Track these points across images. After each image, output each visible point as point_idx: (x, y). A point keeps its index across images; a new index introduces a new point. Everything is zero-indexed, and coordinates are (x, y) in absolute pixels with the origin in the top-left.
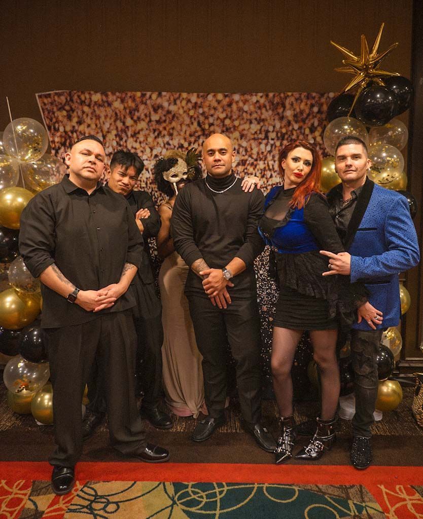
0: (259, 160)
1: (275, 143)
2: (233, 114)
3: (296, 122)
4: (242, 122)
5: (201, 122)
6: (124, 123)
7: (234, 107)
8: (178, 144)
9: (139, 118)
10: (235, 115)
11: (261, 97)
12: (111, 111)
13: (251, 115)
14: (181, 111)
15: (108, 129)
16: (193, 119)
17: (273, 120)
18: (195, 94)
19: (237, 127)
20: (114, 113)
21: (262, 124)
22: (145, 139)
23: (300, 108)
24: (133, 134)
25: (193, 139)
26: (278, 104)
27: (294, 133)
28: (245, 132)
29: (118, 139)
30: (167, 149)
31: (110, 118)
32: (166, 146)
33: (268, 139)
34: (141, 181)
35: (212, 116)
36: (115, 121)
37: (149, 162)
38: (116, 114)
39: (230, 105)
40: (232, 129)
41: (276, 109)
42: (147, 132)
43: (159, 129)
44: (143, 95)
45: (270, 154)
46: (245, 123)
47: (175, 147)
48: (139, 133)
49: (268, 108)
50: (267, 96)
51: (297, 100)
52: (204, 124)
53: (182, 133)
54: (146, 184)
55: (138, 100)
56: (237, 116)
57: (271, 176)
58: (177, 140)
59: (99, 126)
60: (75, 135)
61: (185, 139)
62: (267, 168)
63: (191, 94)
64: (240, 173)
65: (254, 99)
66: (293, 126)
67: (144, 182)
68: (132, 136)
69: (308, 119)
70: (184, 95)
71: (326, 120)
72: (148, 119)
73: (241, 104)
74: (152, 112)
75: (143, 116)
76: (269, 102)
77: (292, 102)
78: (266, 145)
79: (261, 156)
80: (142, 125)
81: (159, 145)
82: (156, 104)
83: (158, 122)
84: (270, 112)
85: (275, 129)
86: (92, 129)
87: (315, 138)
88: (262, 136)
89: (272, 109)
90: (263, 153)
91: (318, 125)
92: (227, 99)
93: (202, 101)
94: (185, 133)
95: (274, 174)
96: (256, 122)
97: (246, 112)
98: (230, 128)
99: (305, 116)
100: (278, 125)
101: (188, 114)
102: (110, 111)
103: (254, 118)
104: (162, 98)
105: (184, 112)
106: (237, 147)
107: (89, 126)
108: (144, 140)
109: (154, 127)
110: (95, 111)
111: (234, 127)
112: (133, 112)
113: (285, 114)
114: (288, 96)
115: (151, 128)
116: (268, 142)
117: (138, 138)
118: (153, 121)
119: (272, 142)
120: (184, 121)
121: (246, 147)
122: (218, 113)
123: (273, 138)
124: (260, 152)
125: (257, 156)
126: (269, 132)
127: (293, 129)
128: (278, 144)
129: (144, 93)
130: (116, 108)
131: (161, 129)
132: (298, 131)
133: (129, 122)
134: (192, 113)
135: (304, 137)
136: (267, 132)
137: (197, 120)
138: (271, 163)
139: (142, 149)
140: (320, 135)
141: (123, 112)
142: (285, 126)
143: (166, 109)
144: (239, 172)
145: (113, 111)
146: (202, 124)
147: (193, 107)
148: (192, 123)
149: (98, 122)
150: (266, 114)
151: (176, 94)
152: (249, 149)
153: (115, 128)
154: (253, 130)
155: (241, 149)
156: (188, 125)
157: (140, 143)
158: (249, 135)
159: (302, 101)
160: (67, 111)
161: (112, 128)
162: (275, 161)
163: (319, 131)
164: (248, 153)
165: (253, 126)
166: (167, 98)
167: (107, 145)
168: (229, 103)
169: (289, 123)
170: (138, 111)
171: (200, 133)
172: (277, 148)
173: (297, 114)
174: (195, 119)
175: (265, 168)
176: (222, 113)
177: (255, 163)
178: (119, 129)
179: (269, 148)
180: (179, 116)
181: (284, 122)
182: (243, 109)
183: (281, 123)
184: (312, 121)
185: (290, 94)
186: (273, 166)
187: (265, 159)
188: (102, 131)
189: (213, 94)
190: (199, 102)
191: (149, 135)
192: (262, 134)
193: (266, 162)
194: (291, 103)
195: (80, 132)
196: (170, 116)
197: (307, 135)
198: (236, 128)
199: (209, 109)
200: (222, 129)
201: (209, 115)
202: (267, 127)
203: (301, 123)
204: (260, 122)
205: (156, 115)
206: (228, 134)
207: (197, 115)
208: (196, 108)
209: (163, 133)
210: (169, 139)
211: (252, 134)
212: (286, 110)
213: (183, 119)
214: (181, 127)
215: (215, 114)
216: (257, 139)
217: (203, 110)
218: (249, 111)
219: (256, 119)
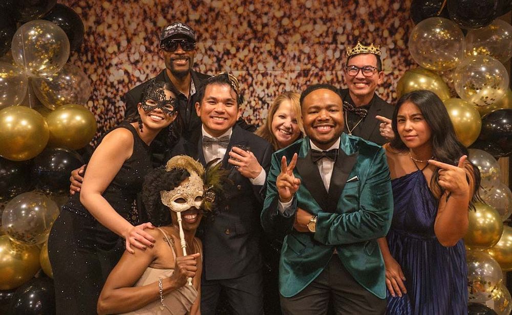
0: (325, 70)
1: (345, 48)
2: (293, 12)
3: (372, 22)
4: (304, 22)
5: (252, 22)
6: (155, 23)
7: (294, 3)
8: (224, 50)
9: (173, 17)
10: (296, 14)
12: (138, 7)
13: (315, 13)
14: (227, 9)
15: (135, 30)
16: (242, 19)
17: (342, 20)
20: (142, 11)
21: (329, 24)
23: (377, 5)
25: (241, 44)
27: (370, 35)
28: (308, 35)
29: (147, 43)
30: (210, 56)
31: (138, 17)
32: (209, 52)
33: (337, 43)
35: (266, 14)
36: (144, 21)
38: (145, 11)
40: (291, 31)
41: (347, 5)
43: (199, 31)
45: (339, 62)
46: (308, 23)
47: (219, 53)
49: (336, 4)
52: (256, 25)
53: (228, 36)
58: (222, 44)
59: (122, 27)
60: (92, 38)
61: (232, 44)
62: (335, 80)
64: (302, 86)
66: (368, 27)
69: (387, 19)
71: (409, 19)
72: (185, 17)
74: (191, 10)
75: (178, 15)
78: (335, 50)
79: (328, 65)
83: (198, 22)
84: (339, 10)
85: (346, 31)
86: (114, 31)
87: (395, 42)
88: (329, 39)
89: (341, 6)
90: (330, 61)
91: (400, 26)
94: (232, 36)
96: (321, 22)
97: (309, 9)
98: (289, 30)
99: (383, 14)
100: (349, 26)
101: (236, 12)
102: (137, 9)
103: (319, 16)
105: (231, 9)
106: (297, 54)
107: (110, 26)
110: (118, 8)
111: (294, 27)
112: (166, 9)
113: (357, 12)
116: (337, 47)
118: (191, 21)
119: (341, 47)
120: (230, 21)
121: (309, 54)
122: (274, 11)
123: (343, 42)
124: (327, 60)
125: (323, 65)
126: (338, 34)
127: (368, 30)
130: (144, 4)
131: (201, 30)
133: (161, 21)
134: (240, 10)
135: (382, 41)
136: (336, 34)
137: (247, 19)
138: (340, 73)
140: (402, 39)
141: (154, 9)
142: (358, 27)
143: (208, 6)
144: (300, 85)
145: (141, 8)
146: (253, 25)
147: (242, 3)
148: (241, 24)
149: (121, 21)
150: (335, 12)
152: (312, 56)
153: (143, 29)
154: (318, 31)
155: (303, 57)
156: (236, 26)
158: (313, 38)
160: (83, 8)
161: (139, 29)
163: (400, 33)
164: (311, 62)
165: (317, 27)
167: (133, 51)
169: (363, 23)
170: (173, 8)
171: (250, 36)
173: (373, 12)
174: (244, 18)
175: (332, 80)
176: (279, 10)
177: (320, 73)
178: (149, 30)
179: (337, 55)
180: (224, 14)
181: (357, 22)
182: (304, 6)
183: (353, 22)
184: (392, 21)
187: (334, 67)
188: (126, 33)
192: (329, 37)
193: (334, 72)
195: (99, 34)
196: (213, 14)
197: (386, 39)
198: (297, 30)
199: (263, 5)
200: (278, 30)
201: (263, 14)
202: (335, 28)
203: (378, 23)
204: (327, 22)
205: (196, 14)
206: (286, 37)
207: (247, 13)
208: (245, 5)
209: (204, 36)
210: (213, 44)
211: (316, 37)
212: (359, 7)
213: (229, 19)
214: (227, 29)
215: (270, 11)
216: (323, 44)
217: (255, 7)
218: (312, 9)
219: (321, 18)
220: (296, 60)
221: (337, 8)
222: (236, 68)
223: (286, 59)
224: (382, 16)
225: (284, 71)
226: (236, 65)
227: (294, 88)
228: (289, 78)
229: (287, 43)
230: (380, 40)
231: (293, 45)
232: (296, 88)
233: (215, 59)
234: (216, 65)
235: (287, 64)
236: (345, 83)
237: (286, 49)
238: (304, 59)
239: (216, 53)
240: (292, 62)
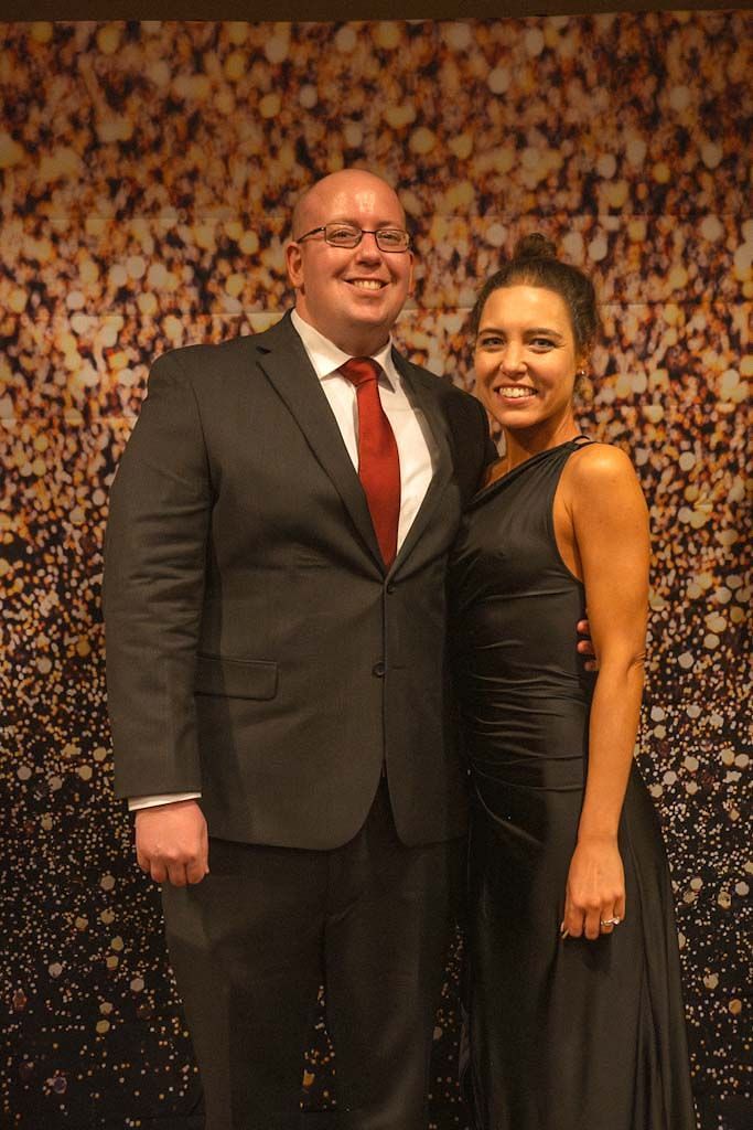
1: (623, 227)
2: (446, 110)
3: (713, 135)
4: (484, 141)
5: (311, 145)
7: (450, 76)
8: (218, 241)
9: (45, 134)
10: (455, 113)
11: (564, 32)
13: (520, 109)
14: (225, 102)
16: (276, 135)
17: (611, 131)
18: (283, 28)
19: (466, 163)
21: (567, 146)
22: (75, 223)
23: (726, 77)
24: (22, 201)
26: (633, 60)
27: (706, 181)
28: (498, 184)
30: (170, 266)
32: (167, 251)
33: (595, 212)
34: (61, 401)
35: (357, 116)
37: (92, 320)
39: (430, 70)
40: (443, 173)
41: (627, 81)
42: (82, 193)
43: (132, 180)
44: (63, 37)
46: (498, 145)
47: (202, 252)
48: (47, 196)
49: (592, 76)
50: (588, 27)
51: (712, 40)
52: (326, 154)
53: (232, 195)
54: (86, 413)
55: (41, 56)
56: (460, 118)
57: (612, 369)
58: (212, 221)
61: (245, 220)
63: (264, 28)
65: (533, 42)
66: (699, 153)
67: (75, 404)
68: (21, 212)
70: (237, 31)
72: (84, 138)
73: (477, 64)
74: (103, 109)
75: (62, 126)
76: (595, 52)
77: (694, 51)
78: (589, 235)
80: (62, 162)
81: (135, 243)
82: (115, 73)
83: (129, 149)
84: (602, 97)
85: (625, 168)
88: (570, 198)
89: (609, 81)
92: (420, 46)
93: (315, 55)
94: (246, 193)
95: (624, 361)
96: (543, 142)
97: (501, 97)
98: (434, 170)
100: (636, 152)
101: (256, 112)
103: (536, 120)
104: (141, 46)
105: (240, 103)
106: (464, 249)
108: (70, 230)
109: (112, 171)
111: (452, 160)
112: (21, 107)
113: (663, 102)
114: (676, 25)
115: (100, 175)
116: (595, 224)
117: (46, 218)
118: (106, 145)
119: (611, 223)
120: (237, 144)
121: (503, 248)
122: (383, 107)
123: (617, 203)
126: (600, 179)
127: (701, 165)
128: (637, 230)
129: (66, 24)
131: (141, 176)
132: (722, 175)
134: (270, 106)
135: (745, 198)
136: (591, 180)
137: (293, 136)
139: (62, 266)
142: (665, 153)
143: (161, 94)
146: (312, 155)
147: (274, 83)
148: (274, 152)
150: (587, 105)
151: (201, 28)
154: (531, 171)
155: (483, 259)
157: (55, 239)
158: (516, 193)
159: (734, 46)
162: (624, 305)
165: (530, 157)
166: (166, 41)
168: (427, 63)
169: (683, 141)
170: (42, 104)
172: (634, 250)
173: (716, 99)
174: (284, 133)
176: (400, 103)
179: (599, 249)
180: (215, 120)
181: (663, 138)
182: (485, 86)
183: (648, 138)
185: (682, 16)
186: (618, 323)
189: (358, 24)
190: (300, 60)
191: (91, 204)
192: (569, 190)
194: (688, 55)
196: (179, 121)
198: (461, 168)
199: (345, 89)
200: (399, 169)
201: (345, 116)
202: (588, 159)
203: (733, 139)
204: (562, 139)
205: (120, 119)
206: (423, 193)
207: (293, 114)
208: (286, 87)
209: (149, 197)
210: (179, 222)
211: (527, 191)
212: (669, 85)
213: (232, 136)
214: (227, 168)
215: (368, 109)
216: (549, 214)
217: (318, 93)
218: (510, 97)
219: (542, 127)
220: (461, 270)
221: (596, 90)
222: (259, 303)
223: (429, 270)
224: (746, 116)
225: (422, 308)
226: (260, 293)
227: (457, 367)
228: (439, 332)
229: (429, 213)
230: (741, 196)
231: (449, 221)
232: (462, 366)
233: (188, 273)
234: (192, 294)
235: (429, 286)
236: (625, 344)
237: (425, 234)
238: (487, 267)
239: (192, 253)
240: (448, 279)
